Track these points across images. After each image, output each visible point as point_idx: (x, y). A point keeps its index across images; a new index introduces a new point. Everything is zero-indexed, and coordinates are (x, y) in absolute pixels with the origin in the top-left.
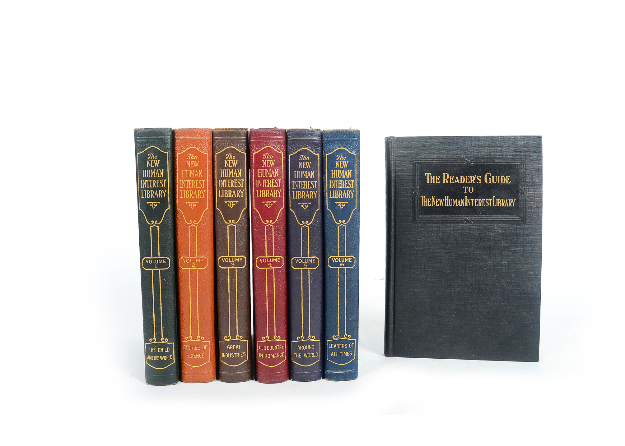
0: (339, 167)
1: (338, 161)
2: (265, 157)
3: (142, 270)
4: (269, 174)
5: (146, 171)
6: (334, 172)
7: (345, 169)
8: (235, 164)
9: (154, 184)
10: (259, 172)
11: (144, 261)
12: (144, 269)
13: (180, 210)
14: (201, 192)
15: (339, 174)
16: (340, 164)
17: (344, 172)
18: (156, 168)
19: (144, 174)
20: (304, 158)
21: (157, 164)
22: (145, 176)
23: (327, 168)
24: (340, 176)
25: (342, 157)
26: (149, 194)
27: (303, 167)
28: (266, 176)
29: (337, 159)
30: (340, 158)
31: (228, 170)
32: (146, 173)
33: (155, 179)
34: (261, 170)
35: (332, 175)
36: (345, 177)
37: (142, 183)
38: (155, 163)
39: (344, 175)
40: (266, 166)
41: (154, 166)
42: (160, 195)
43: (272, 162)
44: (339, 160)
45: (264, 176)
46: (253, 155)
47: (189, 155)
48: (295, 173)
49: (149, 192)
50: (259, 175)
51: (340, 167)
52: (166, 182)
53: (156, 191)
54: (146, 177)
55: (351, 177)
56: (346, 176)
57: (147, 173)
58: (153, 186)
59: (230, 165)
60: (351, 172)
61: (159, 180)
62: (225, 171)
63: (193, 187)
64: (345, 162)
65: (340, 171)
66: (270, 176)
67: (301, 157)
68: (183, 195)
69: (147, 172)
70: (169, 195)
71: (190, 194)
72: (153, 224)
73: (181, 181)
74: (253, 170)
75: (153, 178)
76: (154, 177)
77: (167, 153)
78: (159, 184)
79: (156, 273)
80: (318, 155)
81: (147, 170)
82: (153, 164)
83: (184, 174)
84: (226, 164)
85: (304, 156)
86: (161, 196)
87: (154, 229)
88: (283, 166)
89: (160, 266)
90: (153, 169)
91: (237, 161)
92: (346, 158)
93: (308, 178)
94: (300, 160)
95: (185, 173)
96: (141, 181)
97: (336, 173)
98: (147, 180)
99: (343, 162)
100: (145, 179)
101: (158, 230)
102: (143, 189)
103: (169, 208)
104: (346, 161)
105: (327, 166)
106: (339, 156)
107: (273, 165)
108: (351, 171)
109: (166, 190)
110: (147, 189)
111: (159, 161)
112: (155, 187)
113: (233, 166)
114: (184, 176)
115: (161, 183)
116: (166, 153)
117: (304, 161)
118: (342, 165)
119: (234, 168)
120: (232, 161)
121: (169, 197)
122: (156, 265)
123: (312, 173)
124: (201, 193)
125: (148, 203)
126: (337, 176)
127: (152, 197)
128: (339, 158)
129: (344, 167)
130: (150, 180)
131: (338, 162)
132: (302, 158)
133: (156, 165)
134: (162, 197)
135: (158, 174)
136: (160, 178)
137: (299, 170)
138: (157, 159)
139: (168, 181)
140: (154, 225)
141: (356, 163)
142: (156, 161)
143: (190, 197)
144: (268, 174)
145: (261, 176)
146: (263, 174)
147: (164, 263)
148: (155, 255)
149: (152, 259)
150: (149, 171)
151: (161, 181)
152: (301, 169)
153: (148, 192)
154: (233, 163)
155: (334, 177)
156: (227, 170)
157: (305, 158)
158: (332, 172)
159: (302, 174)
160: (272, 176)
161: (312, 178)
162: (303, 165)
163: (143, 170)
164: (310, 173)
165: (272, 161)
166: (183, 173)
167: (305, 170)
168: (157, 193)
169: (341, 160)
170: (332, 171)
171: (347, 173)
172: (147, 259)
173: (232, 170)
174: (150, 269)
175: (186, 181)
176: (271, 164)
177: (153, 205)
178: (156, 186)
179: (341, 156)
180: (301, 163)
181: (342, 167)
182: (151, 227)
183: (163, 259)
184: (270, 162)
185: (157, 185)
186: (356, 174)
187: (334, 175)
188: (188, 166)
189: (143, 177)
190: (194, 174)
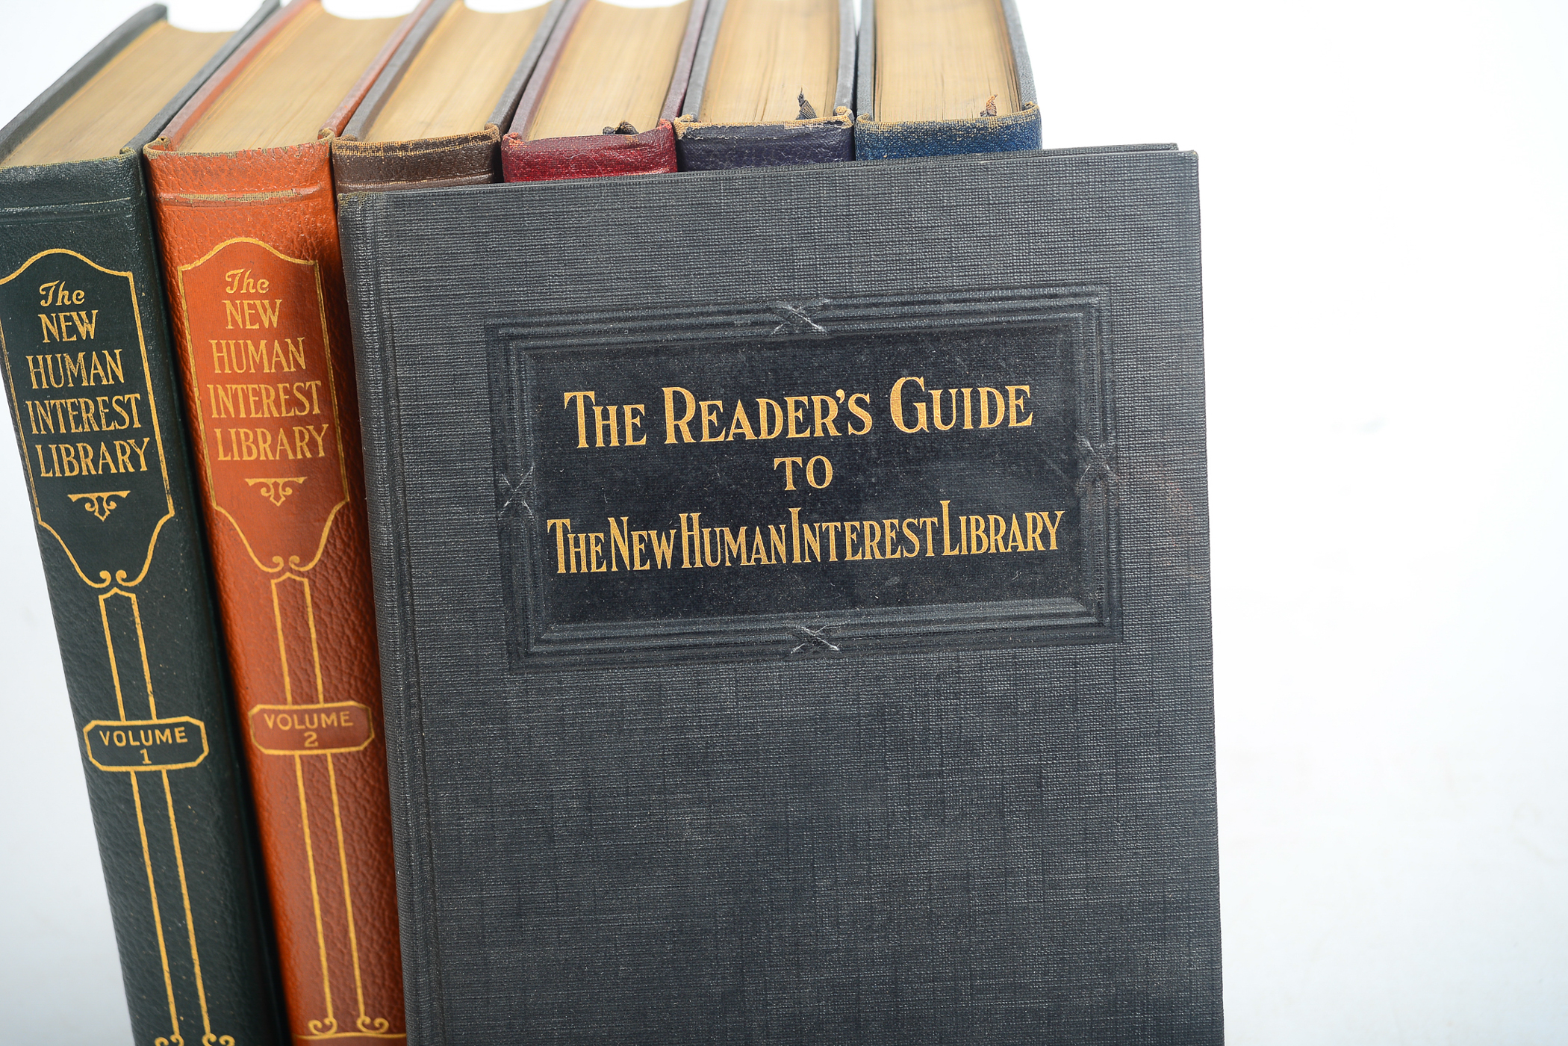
3: (90, 771)
5: (45, 360)
9: (90, 415)
11: (94, 734)
12: (98, 765)
13: (223, 511)
14: (305, 431)
18: (87, 346)
19: (38, 375)
21: (87, 329)
22: (39, 382)
26: (74, 461)
32: (42, 371)
33: (92, 393)
37: (31, 413)
38: (78, 323)
41: (74, 338)
42: (120, 462)
47: (230, 273)
49: (72, 450)
52: (143, 405)
53: (103, 447)
54: (45, 386)
57: (51, 371)
58: (87, 426)
61: (110, 400)
63: (267, 415)
68: (228, 449)
69: (50, 367)
70: (162, 458)
71: (262, 445)
72: (107, 583)
73: (211, 387)
75: (79, 391)
76: (85, 384)
77: (129, 275)
78: (112, 416)
79: (149, 782)
81: (49, 357)
82: (72, 330)
83: (221, 359)
86: (126, 468)
87: (118, 606)
89: (160, 753)
90: (73, 349)
95: (225, 354)
96: (29, 403)
98: (52, 402)
100: (41, 395)
101: (135, 607)
102: (46, 440)
103: (172, 513)
109: (146, 440)
110: (59, 439)
111: (95, 312)
112: (96, 428)
114: (222, 367)
115: (118, 409)
116: (123, 274)
121: (163, 466)
122: (144, 751)
124: (307, 437)
125: (74, 497)
127: (89, 470)
130: (69, 401)
133: (82, 330)
134: (131, 469)
135: (102, 374)
136: (110, 391)
138: (87, 307)
139: (151, 397)
140: (115, 590)
142: (83, 314)
143: (263, 458)
147: (179, 741)
148: (136, 709)
149: (125, 729)
150: (54, 360)
151: (118, 401)
153: (67, 450)
163: (30, 358)
166: (216, 355)
168: (107, 454)
172: (105, 729)
174: (123, 769)
175: (234, 387)
177: (97, 506)
178: (100, 425)
182: (101, 598)
183: (172, 727)
185: (103, 421)
188: (234, 322)
189: (35, 386)
190: (265, 357)
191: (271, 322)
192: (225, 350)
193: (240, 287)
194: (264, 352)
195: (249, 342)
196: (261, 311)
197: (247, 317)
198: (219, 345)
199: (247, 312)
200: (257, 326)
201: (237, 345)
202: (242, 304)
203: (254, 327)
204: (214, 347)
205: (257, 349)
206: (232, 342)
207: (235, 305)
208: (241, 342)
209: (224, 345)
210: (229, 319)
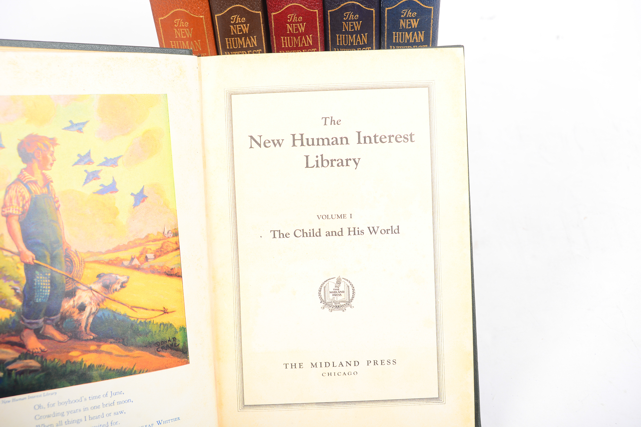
0: (404, 27)
1: (403, 19)
2: (289, 19)
4: (298, 43)
6: (397, 35)
7: (414, 30)
8: (246, 30)
10: (283, 40)
15: (405, 37)
16: (406, 24)
17: (413, 34)
20: (350, 17)
23: (386, 29)
24: (406, 41)
25: (411, 13)
27: (349, 29)
28: (294, 45)
29: (402, 16)
30: (407, 14)
31: (237, 39)
34: (286, 38)
35: (394, 39)
36: (413, 41)
39: (412, 39)
40: (293, 32)
43: (302, 26)
44: (406, 18)
45: (291, 45)
46: (272, 16)
47: (176, 20)
48: (338, 38)
50: (283, 44)
51: (407, 27)
55: (423, 41)
56: (415, 39)
59: (238, 32)
60: (423, 34)
62: (233, 40)
64: (415, 20)
65: (406, 33)
66: (300, 46)
67: (346, 14)
74: (274, 37)
80: (373, 9)
84: (233, 31)
85: (350, 14)
88: (318, 29)
91: (248, 25)
92: (416, 13)
93: (357, 44)
94: (344, 19)
97: (400, 36)
99: (412, 20)
104: (416, 18)
105: (386, 25)
106: (405, 12)
107: (303, 30)
108: (423, 32)
113: (243, 32)
117: (351, 20)
118: (410, 25)
119: (245, 35)
120: (242, 25)
123: (363, 36)
126: (402, 40)
128: (405, 14)
129: (413, 27)
131: (404, 21)
132: (348, 16)
137: (344, 33)
141: (432, 20)
144: (296, 43)
145: (286, 46)
146: (289, 43)
152: (347, 32)
154: (243, 28)
155: (397, 42)
156: (235, 40)
157: (353, 16)
158: (394, 35)
159: (348, 40)
160: (302, 46)
161: (363, 44)
162: (350, 27)
164: (361, 37)
165: (301, 24)
167: (352, 34)
169: (409, 18)
170: (394, 33)
171: (416, 36)
173: (243, 38)
176: (299, 28)
179: (409, 12)
180: (346, 24)
181: (410, 28)
184: (299, 26)
186: (431, 36)
187: (397, 39)
188: (178, 35)
191: (189, 36)
192: (175, 44)
193: (179, 25)
194: (188, 45)
195: (183, 42)
196: (186, 32)
197: (182, 34)
198: (173, 43)
199: (182, 32)
200: (185, 37)
201: (179, 43)
202: (180, 30)
203: (184, 37)
204: (172, 43)
205: (185, 44)
206: (177, 42)
207: (178, 30)
208: (180, 42)
209: (175, 43)
210: (176, 35)
